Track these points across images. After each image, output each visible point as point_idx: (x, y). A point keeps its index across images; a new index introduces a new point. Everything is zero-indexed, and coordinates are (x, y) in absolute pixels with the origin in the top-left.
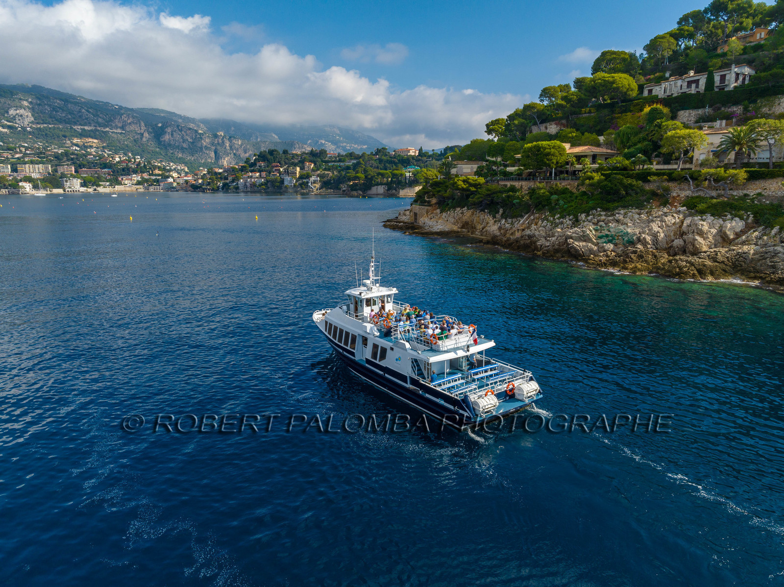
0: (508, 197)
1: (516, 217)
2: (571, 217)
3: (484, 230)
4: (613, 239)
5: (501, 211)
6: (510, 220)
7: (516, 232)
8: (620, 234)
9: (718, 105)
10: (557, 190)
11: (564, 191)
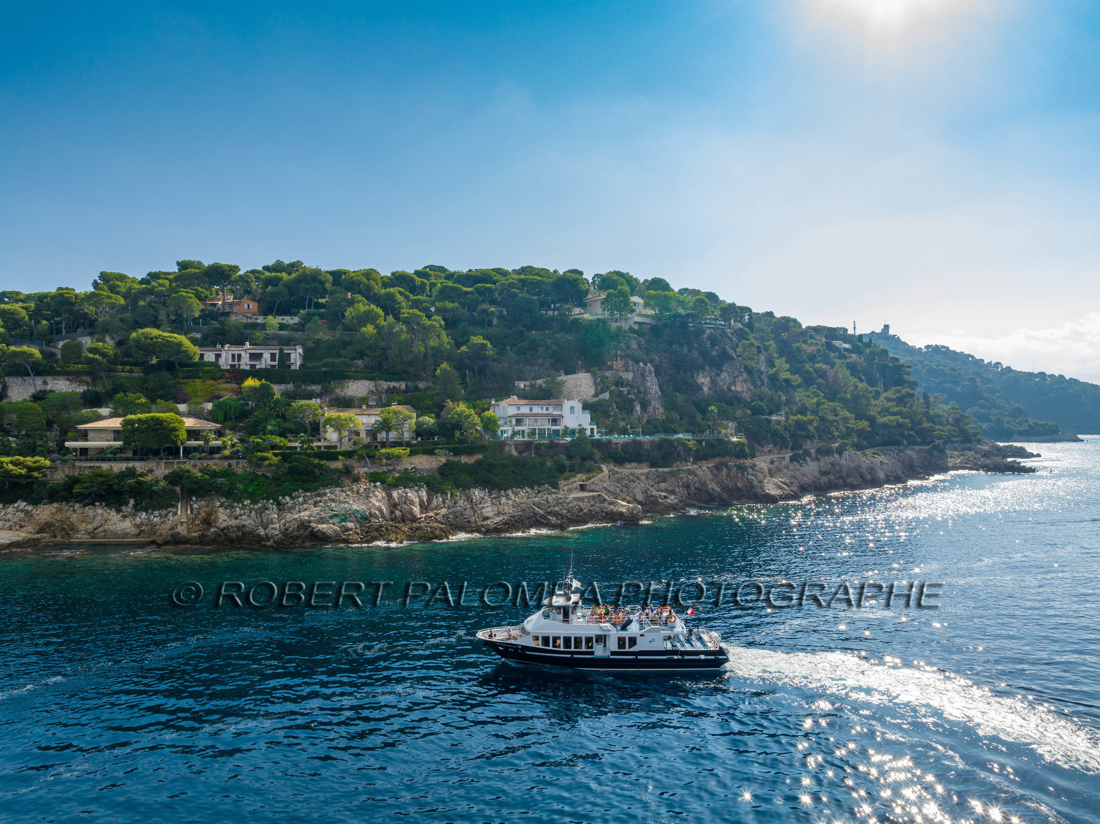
0: (139, 483)
1: (166, 507)
2: (271, 501)
3: (100, 530)
4: (346, 518)
5: (132, 502)
6: (156, 513)
7: (179, 526)
8: (351, 512)
9: (299, 383)
10: (215, 471)
11: (226, 474)
